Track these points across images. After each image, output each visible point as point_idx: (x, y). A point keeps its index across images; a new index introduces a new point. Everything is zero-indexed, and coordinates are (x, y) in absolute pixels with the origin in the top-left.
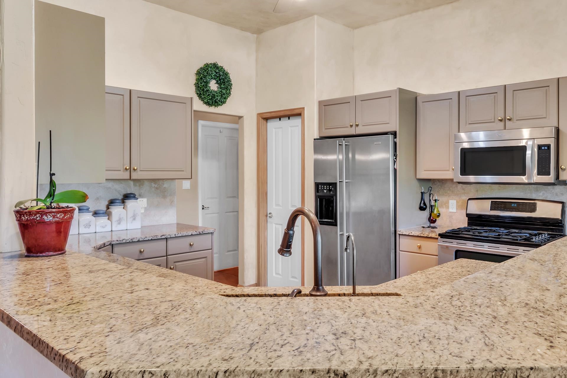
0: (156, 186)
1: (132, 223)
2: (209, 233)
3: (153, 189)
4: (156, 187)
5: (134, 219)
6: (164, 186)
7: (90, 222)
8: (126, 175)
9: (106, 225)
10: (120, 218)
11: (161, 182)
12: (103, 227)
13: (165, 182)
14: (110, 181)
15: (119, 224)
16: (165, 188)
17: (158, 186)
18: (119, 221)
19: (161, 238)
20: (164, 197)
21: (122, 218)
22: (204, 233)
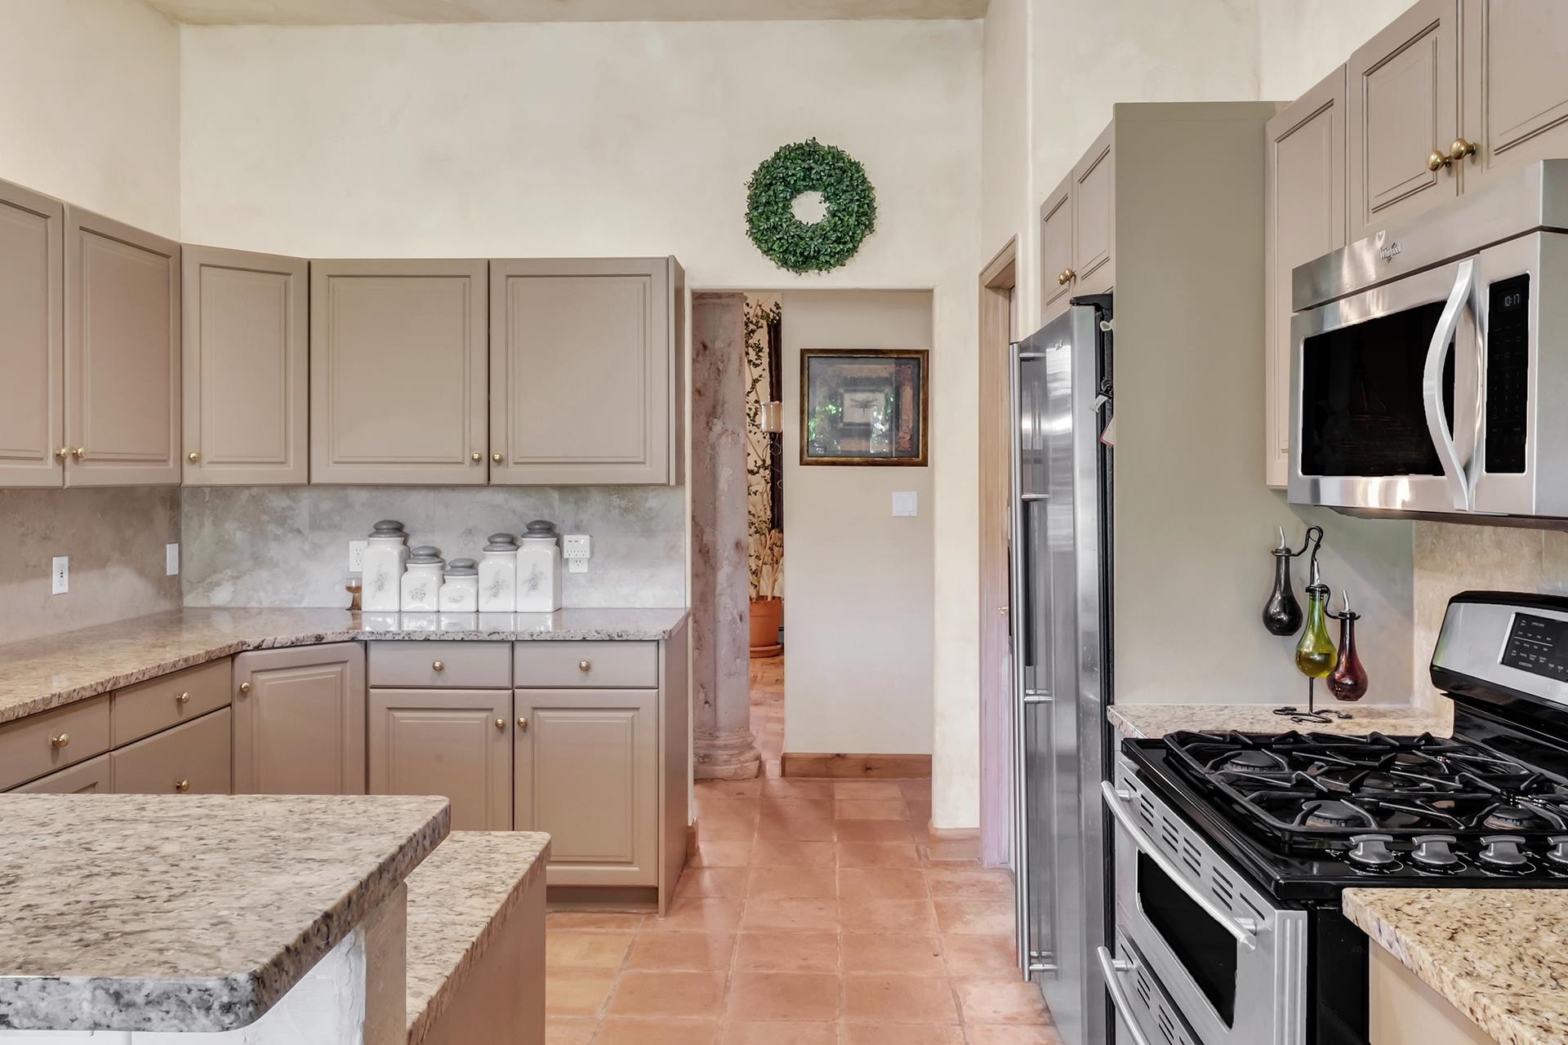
0: (624, 503)
1: (527, 596)
2: (641, 641)
3: (616, 513)
4: (623, 506)
5: (534, 587)
6: (648, 505)
7: (425, 585)
8: (478, 475)
9: (462, 597)
10: (498, 582)
11: (638, 493)
12: (455, 601)
13: (651, 495)
14: (499, 489)
15: (495, 595)
16: (650, 509)
17: (631, 504)
18: (496, 589)
19: (489, 639)
20: (648, 533)
21: (503, 582)
22: (625, 638)
